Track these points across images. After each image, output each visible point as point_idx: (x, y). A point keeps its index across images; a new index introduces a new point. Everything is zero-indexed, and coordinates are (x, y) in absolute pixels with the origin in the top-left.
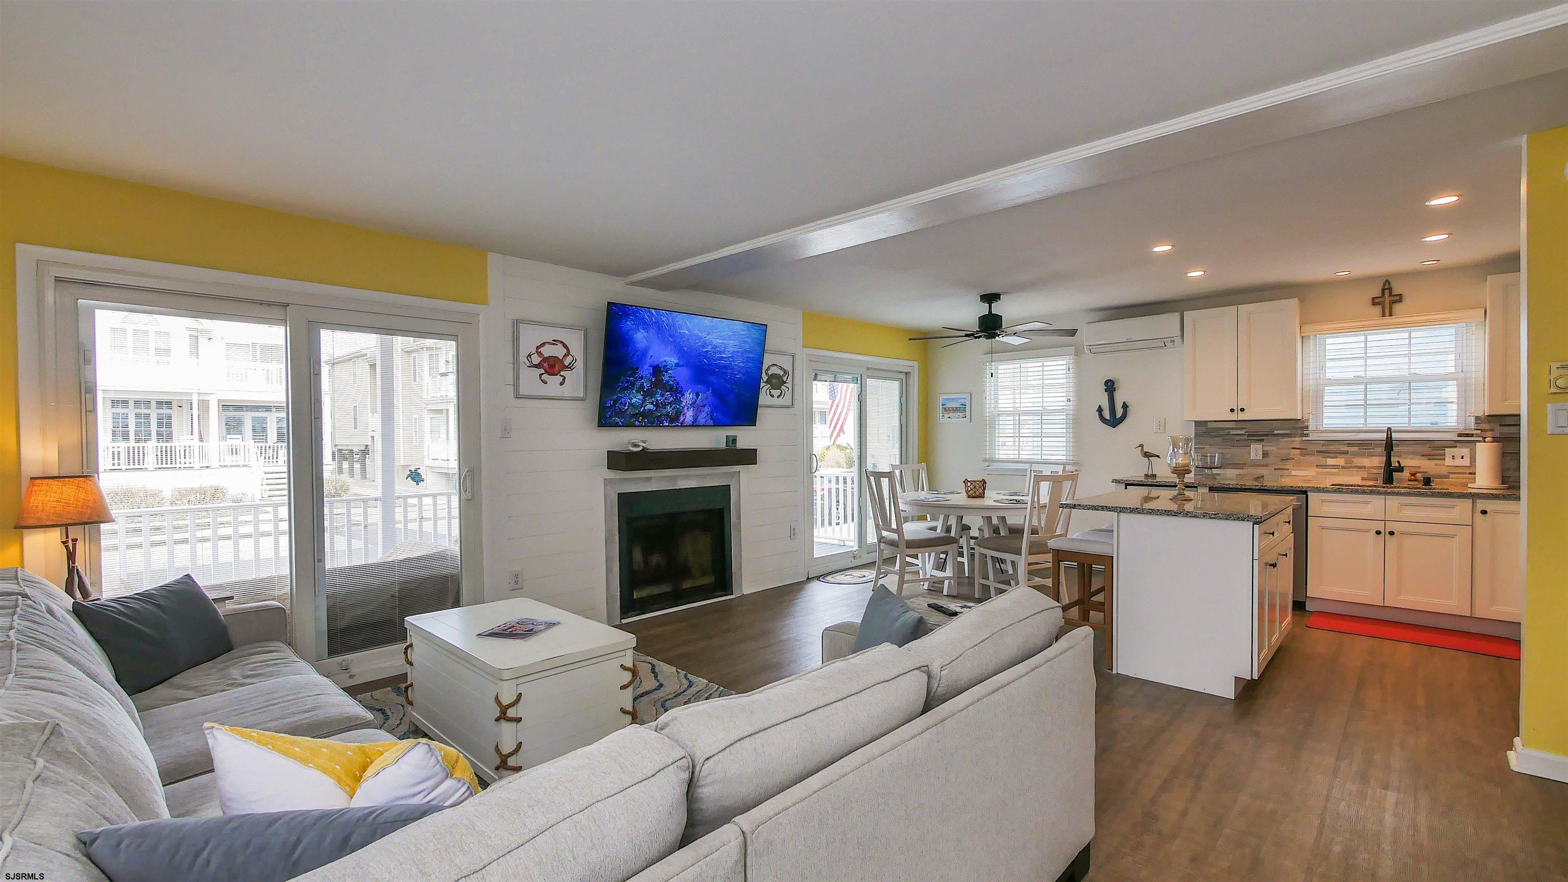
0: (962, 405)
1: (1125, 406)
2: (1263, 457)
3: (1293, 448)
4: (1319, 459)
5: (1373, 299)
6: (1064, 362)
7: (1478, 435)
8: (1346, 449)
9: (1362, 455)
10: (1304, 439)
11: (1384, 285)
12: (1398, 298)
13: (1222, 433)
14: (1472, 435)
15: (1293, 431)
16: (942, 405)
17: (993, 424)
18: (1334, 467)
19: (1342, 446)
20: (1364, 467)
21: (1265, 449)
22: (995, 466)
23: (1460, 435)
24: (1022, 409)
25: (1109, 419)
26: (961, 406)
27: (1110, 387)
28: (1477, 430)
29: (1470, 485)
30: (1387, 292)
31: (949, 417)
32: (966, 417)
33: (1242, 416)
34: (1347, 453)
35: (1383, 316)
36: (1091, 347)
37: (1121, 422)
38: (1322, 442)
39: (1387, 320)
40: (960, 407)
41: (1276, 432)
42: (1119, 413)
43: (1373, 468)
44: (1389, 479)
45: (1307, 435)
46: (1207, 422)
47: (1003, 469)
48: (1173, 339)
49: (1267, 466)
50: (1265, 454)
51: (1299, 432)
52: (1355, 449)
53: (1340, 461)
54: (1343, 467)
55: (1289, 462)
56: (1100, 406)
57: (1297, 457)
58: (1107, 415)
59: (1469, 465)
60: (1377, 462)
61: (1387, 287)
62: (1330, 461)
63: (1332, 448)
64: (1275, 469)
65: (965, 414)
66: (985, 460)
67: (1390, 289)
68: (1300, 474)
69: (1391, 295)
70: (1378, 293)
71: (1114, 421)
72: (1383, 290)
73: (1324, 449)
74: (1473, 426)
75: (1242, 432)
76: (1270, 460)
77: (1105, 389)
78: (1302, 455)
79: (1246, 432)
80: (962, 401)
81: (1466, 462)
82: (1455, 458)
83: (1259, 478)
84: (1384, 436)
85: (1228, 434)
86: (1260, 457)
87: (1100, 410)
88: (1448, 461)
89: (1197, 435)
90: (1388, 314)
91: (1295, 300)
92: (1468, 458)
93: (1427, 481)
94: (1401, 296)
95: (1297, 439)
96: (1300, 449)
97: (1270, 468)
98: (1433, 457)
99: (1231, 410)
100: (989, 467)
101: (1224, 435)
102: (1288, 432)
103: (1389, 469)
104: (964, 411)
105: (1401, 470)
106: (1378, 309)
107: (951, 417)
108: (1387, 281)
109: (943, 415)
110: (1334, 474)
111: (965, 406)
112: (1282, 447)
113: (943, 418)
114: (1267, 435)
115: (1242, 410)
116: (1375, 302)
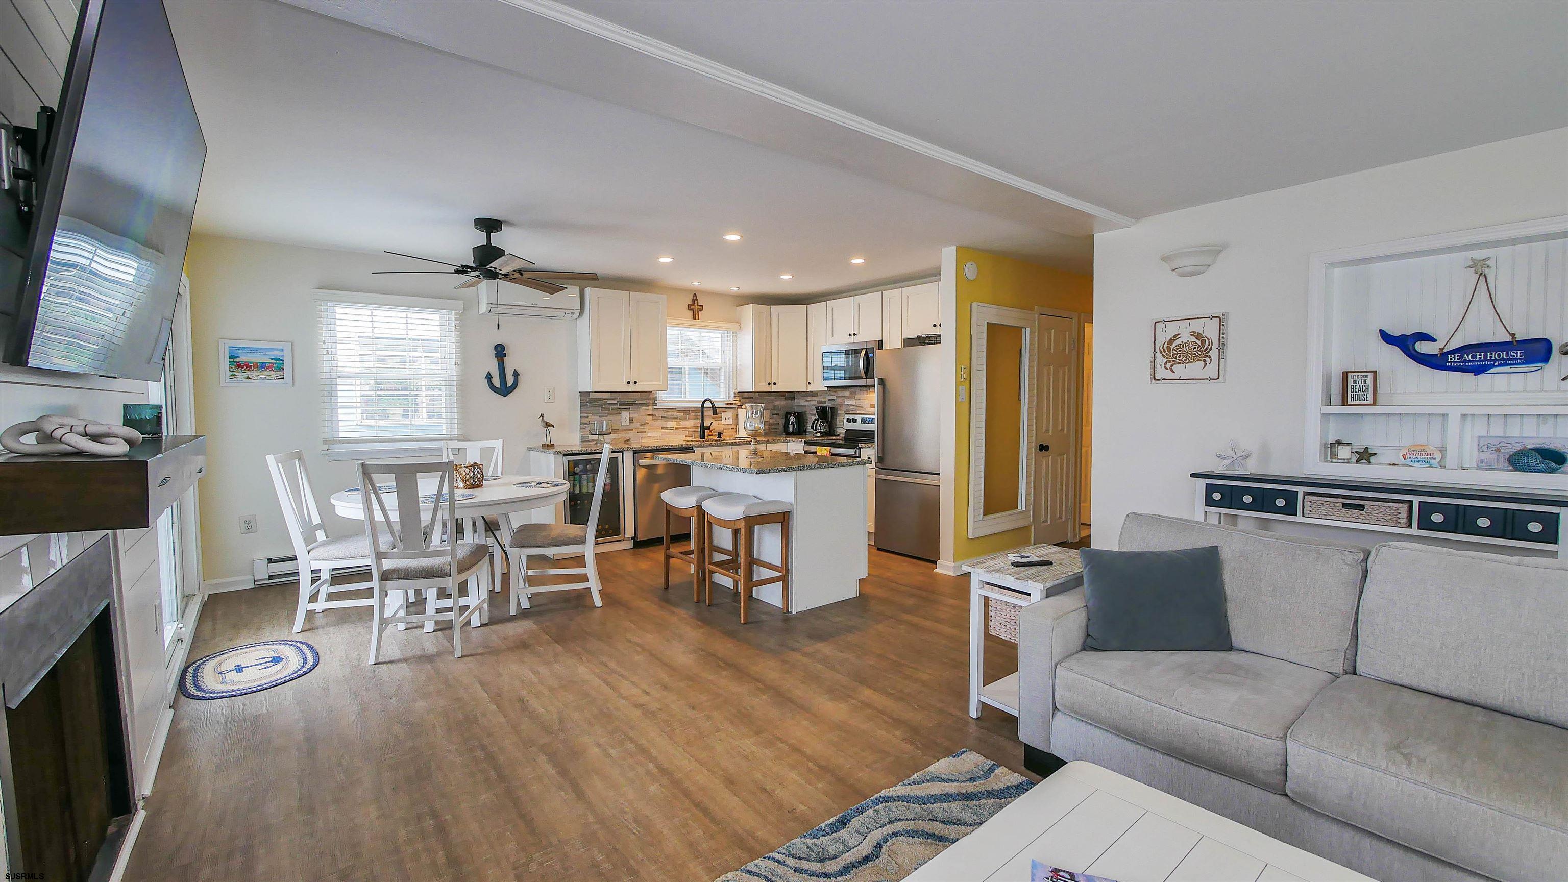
0: (275, 359)
1: (516, 374)
2: (630, 423)
3: (649, 415)
4: (661, 423)
5: (688, 305)
6: (437, 317)
7: (735, 404)
8: (676, 414)
10: (655, 407)
11: (694, 296)
12: (701, 308)
13: (601, 402)
14: (731, 404)
15: (647, 401)
17: (331, 392)
18: (672, 428)
19: (674, 412)
20: (686, 428)
21: (632, 416)
22: (337, 448)
23: (728, 404)
25: (499, 387)
26: (274, 361)
27: (500, 352)
28: (734, 400)
29: (737, 436)
30: (695, 302)
31: (248, 378)
32: (283, 378)
33: (634, 388)
34: (677, 417)
35: (694, 318)
36: (492, 305)
37: (513, 391)
38: (665, 409)
39: (696, 322)
40: (271, 363)
41: (637, 402)
42: (510, 381)
44: (702, 436)
45: (656, 404)
46: (589, 393)
47: (354, 452)
48: (572, 311)
49: (632, 430)
50: (631, 420)
51: (651, 402)
52: (681, 415)
53: (674, 424)
54: (676, 428)
55: (646, 426)
56: (489, 372)
57: (651, 422)
58: (497, 382)
59: (732, 423)
60: (692, 423)
61: (695, 300)
62: (670, 424)
63: (670, 414)
64: (638, 433)
65: (281, 373)
66: (325, 441)
67: (697, 300)
69: (698, 305)
70: (691, 303)
71: (505, 390)
72: (693, 300)
73: (666, 415)
74: (732, 398)
75: (615, 402)
76: (635, 425)
77: (495, 354)
78: (654, 420)
79: (618, 402)
80: (277, 354)
81: (730, 422)
82: (726, 419)
83: (627, 440)
84: (700, 405)
85: (605, 404)
86: (628, 423)
87: (489, 377)
88: (724, 422)
89: (582, 405)
90: (697, 318)
91: (665, 296)
92: (731, 419)
93: (720, 435)
94: (702, 306)
95: (651, 407)
96: (652, 415)
97: (635, 432)
98: (716, 419)
99: (629, 383)
100: (329, 450)
101: (602, 405)
102: (645, 402)
103: (703, 428)
104: (280, 368)
105: (709, 428)
106: (691, 313)
107: (251, 377)
108: (695, 294)
109: (231, 373)
110: (669, 434)
111: (281, 362)
112: (642, 414)
113: (231, 377)
114: (632, 404)
115: (635, 383)
116: (689, 307)
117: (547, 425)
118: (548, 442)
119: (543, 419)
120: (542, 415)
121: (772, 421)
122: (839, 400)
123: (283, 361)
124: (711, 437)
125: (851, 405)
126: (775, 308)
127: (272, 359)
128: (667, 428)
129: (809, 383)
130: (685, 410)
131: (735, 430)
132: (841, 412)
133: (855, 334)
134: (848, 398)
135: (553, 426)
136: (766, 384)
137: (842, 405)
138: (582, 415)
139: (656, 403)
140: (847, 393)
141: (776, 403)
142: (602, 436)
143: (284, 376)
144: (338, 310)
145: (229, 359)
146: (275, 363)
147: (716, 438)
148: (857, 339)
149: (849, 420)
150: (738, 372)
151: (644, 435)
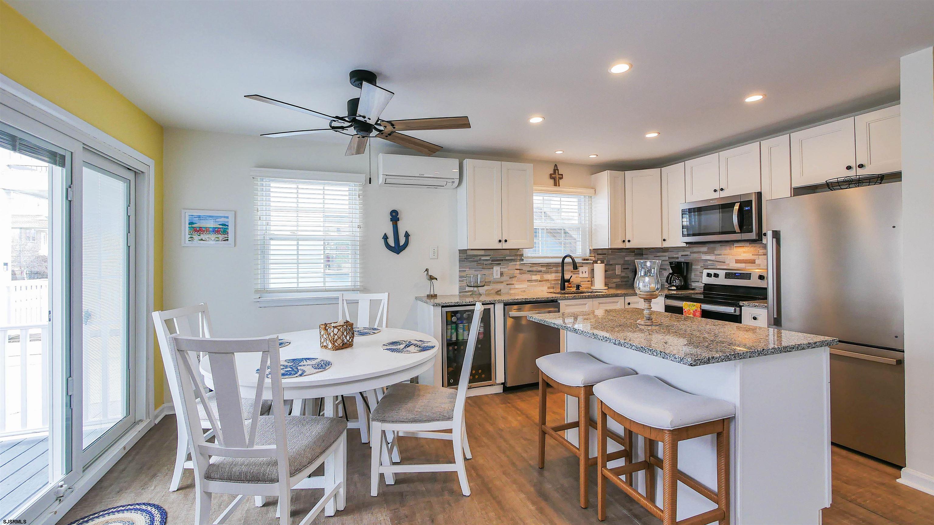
0: (222, 225)
1: (407, 235)
2: (501, 276)
3: (516, 269)
4: (527, 276)
5: (551, 175)
6: (347, 189)
7: (591, 260)
8: (540, 269)
9: (547, 272)
10: (521, 262)
11: (555, 167)
13: (476, 259)
14: (587, 260)
15: (515, 258)
16: (189, 224)
17: (264, 250)
18: (536, 281)
19: (538, 267)
20: (548, 280)
21: (502, 270)
22: (268, 297)
23: (584, 260)
24: (300, 233)
25: (394, 246)
26: (221, 227)
27: (395, 217)
28: (590, 256)
29: (592, 288)
30: (557, 171)
31: (202, 240)
32: (228, 240)
33: (505, 246)
34: (540, 271)
35: (555, 185)
36: (387, 177)
37: (404, 249)
38: (530, 264)
39: (556, 188)
40: (219, 228)
41: (507, 258)
42: (402, 241)
43: (552, 280)
44: (563, 288)
46: (466, 250)
47: (279, 301)
48: (453, 180)
49: (502, 282)
50: (502, 274)
51: (519, 258)
52: (544, 269)
53: (538, 277)
54: (540, 281)
55: (514, 279)
56: (385, 234)
57: (518, 276)
58: (392, 242)
59: (588, 277)
60: (554, 276)
61: (556, 169)
62: (534, 277)
63: (534, 269)
64: (507, 284)
65: (226, 236)
66: (257, 291)
67: (558, 170)
68: (520, 287)
69: (559, 174)
70: (552, 172)
71: (398, 249)
72: (555, 170)
73: (531, 269)
74: (589, 254)
75: (488, 258)
76: (505, 278)
77: (391, 218)
78: (520, 273)
79: (491, 258)
80: (222, 220)
81: (586, 275)
82: (584, 272)
83: (498, 291)
84: (560, 260)
85: (480, 260)
86: (499, 276)
87: (385, 238)
88: (581, 275)
89: (461, 261)
90: (558, 185)
91: (532, 165)
92: (587, 273)
93: (578, 287)
94: (562, 175)
95: (518, 263)
96: (519, 269)
97: (505, 284)
98: (574, 273)
99: (500, 241)
100: (261, 299)
101: (477, 261)
102: (513, 258)
103: (564, 282)
104: (225, 232)
105: (568, 281)
106: (552, 181)
107: (204, 239)
108: (556, 165)
109: (190, 236)
110: (535, 286)
111: (227, 227)
112: (510, 268)
113: (189, 240)
114: (502, 260)
115: (506, 241)
116: (551, 177)
117: (431, 278)
118: (432, 293)
119: (427, 274)
120: (427, 270)
121: (623, 274)
122: (695, 256)
123: (228, 226)
124: (571, 289)
125: (709, 260)
126: (629, 174)
127: (220, 225)
128: (532, 280)
129: (664, 240)
130: (548, 265)
131: (590, 282)
132: (696, 267)
133: (722, 189)
134: (705, 253)
135: (436, 279)
136: (620, 241)
137: (698, 261)
138: (461, 270)
139: (523, 259)
140: (704, 249)
141: (626, 259)
142: (477, 288)
143: (228, 238)
144: (273, 184)
145: (189, 225)
146: (222, 228)
147: (574, 289)
148: (723, 194)
149: (709, 275)
150: (593, 232)
151: (512, 286)
